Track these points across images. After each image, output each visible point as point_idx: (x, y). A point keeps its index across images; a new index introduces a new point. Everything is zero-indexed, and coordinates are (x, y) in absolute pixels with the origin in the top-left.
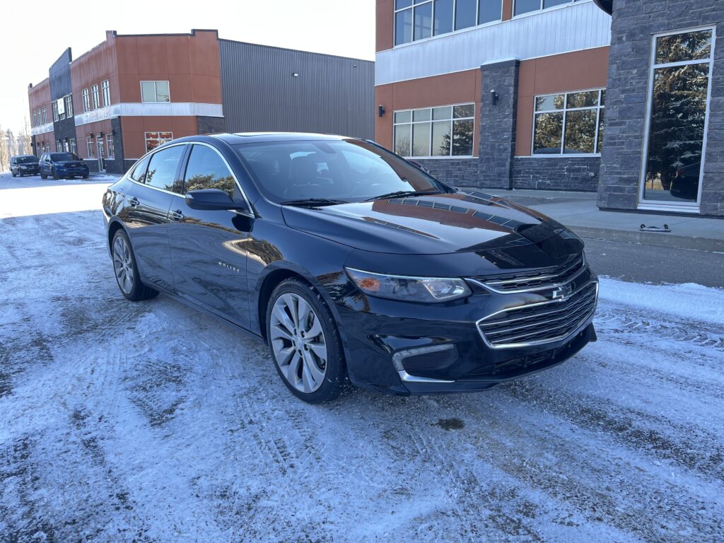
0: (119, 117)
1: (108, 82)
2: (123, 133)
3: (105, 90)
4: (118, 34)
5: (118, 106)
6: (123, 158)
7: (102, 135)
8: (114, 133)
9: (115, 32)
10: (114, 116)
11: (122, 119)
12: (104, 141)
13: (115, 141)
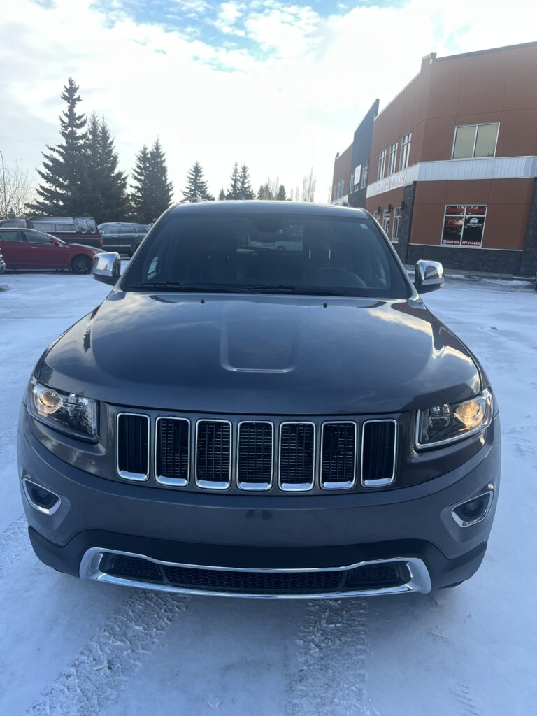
0: (415, 182)
1: (411, 135)
2: (415, 206)
3: (406, 146)
4: (438, 56)
5: (416, 168)
6: (409, 241)
7: (390, 209)
8: (404, 205)
9: (434, 55)
10: (409, 181)
11: (417, 184)
12: (391, 217)
13: (403, 217)
